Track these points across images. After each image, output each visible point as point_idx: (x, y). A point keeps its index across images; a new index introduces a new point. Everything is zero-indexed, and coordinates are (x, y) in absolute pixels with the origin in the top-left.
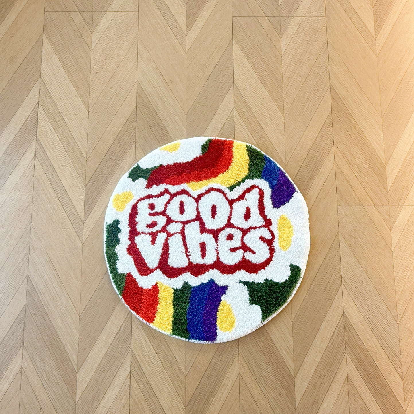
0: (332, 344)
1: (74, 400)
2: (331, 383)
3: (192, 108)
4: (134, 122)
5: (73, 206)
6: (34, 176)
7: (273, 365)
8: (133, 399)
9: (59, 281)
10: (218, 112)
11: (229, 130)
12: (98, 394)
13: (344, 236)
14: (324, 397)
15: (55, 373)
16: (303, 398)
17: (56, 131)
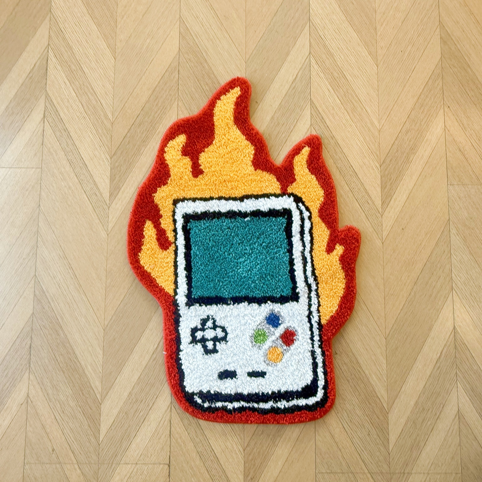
0: (438, 368)
1: (97, 438)
2: (437, 419)
3: (254, 53)
4: (177, 72)
5: (95, 184)
6: (42, 144)
7: (360, 395)
8: (175, 439)
9: (76, 283)
10: (289, 58)
11: (303, 84)
12: (128, 431)
13: (456, 225)
14: (427, 437)
15: (72, 404)
16: (399, 439)
17: (72, 84)
